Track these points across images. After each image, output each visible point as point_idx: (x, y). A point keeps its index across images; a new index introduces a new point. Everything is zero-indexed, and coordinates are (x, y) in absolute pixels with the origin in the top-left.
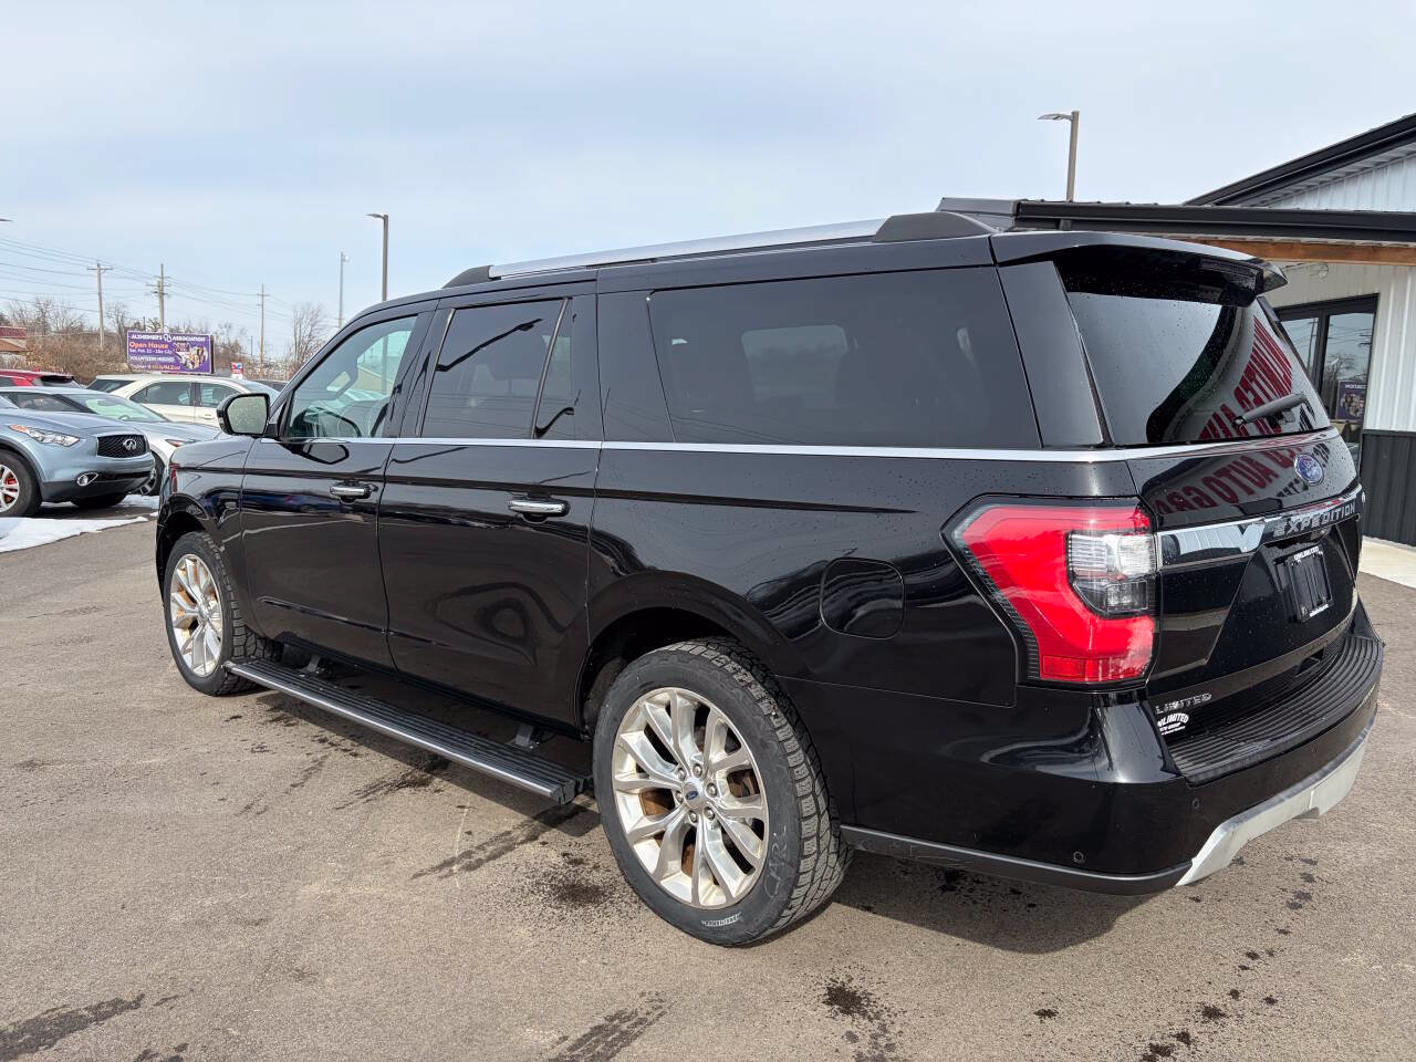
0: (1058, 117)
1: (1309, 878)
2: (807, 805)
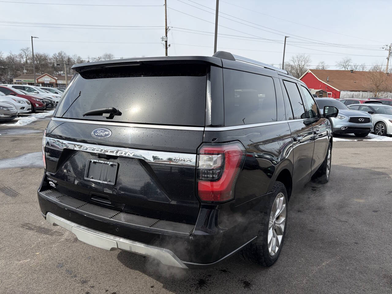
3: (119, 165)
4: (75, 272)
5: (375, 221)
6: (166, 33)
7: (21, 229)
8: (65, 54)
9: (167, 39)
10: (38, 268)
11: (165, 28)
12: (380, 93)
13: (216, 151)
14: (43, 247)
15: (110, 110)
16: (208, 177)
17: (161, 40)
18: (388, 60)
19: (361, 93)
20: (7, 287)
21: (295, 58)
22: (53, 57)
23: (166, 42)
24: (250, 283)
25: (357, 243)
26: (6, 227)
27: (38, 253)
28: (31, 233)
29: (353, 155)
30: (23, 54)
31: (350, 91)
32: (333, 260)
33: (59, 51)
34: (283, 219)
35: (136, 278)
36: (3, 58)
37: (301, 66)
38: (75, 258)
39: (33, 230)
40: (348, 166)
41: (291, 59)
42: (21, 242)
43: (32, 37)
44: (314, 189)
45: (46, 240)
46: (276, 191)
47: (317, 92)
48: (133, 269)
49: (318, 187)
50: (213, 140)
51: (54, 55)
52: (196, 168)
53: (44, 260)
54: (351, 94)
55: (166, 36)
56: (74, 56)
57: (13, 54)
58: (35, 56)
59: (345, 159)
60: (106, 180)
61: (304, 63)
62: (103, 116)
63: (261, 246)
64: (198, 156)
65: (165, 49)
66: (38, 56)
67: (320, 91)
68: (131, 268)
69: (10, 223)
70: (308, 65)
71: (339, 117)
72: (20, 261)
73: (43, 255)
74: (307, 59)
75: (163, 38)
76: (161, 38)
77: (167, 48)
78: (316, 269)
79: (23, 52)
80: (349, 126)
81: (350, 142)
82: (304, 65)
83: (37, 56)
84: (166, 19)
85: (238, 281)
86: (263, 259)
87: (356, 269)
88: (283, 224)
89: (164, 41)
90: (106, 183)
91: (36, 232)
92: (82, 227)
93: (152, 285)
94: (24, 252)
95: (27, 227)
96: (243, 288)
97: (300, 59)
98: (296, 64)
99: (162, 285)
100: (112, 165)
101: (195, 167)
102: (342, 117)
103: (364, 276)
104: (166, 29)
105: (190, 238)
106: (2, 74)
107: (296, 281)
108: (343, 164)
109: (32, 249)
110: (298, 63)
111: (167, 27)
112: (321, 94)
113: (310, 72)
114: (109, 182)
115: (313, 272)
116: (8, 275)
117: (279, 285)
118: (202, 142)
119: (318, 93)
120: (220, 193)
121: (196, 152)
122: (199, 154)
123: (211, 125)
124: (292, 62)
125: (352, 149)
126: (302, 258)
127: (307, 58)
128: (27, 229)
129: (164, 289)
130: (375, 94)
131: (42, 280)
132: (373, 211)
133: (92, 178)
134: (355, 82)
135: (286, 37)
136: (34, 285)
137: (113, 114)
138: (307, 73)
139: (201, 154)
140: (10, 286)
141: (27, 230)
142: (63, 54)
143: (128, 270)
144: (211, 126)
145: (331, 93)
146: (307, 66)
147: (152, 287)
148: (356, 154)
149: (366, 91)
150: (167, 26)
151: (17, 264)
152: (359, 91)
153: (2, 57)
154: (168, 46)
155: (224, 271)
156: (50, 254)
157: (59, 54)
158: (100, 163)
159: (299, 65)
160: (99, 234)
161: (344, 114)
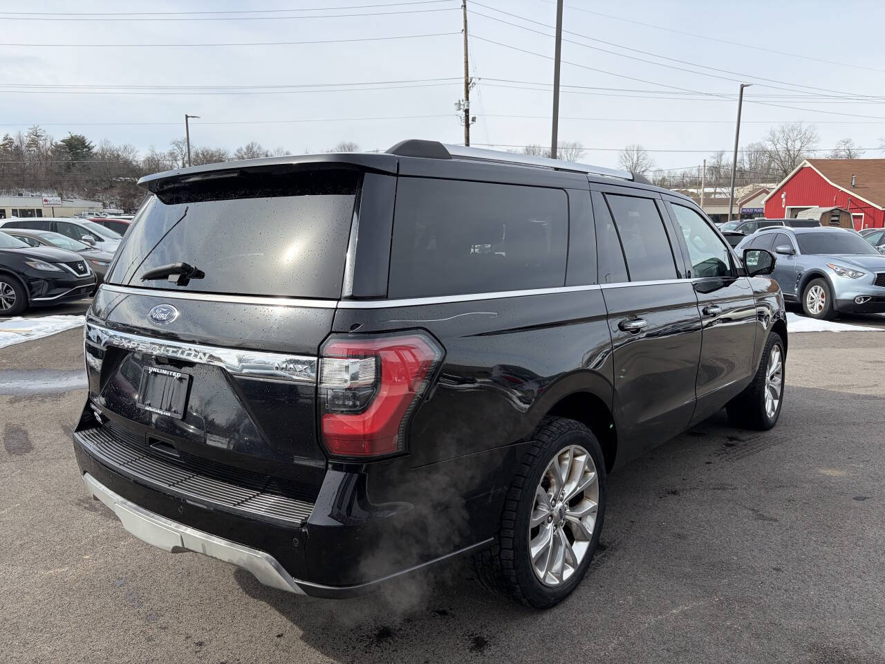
3: (191, 378)
4: (143, 596)
5: (848, 521)
6: (467, 92)
7: (75, 509)
8: (259, 148)
9: (468, 106)
10: (77, 584)
11: (463, 81)
13: (362, 350)
14: (102, 544)
15: (178, 268)
16: (344, 405)
17: (457, 107)
20: (8, 617)
21: (778, 134)
22: (236, 155)
23: (467, 111)
24: (486, 642)
25: (778, 570)
26: (48, 503)
27: (87, 557)
28: (90, 515)
29: (869, 364)
30: (177, 152)
32: (702, 603)
33: (248, 143)
34: (590, 504)
35: (255, 617)
36: (137, 162)
37: (791, 152)
38: (152, 569)
39: (96, 510)
40: (844, 391)
41: (768, 135)
42: (65, 533)
43: (187, 117)
44: (731, 443)
45: (112, 531)
46: (553, 441)
47: (824, 214)
48: (255, 598)
49: (744, 438)
50: (352, 328)
51: (238, 151)
52: (317, 386)
53: (93, 571)
55: (467, 98)
56: (278, 151)
57: (158, 152)
58: (201, 156)
59: (844, 373)
60: (169, 410)
61: (799, 144)
62: (169, 280)
63: (510, 562)
64: (320, 360)
65: (463, 128)
66: (206, 154)
67: (831, 211)
68: (254, 597)
69: (58, 496)
70: (811, 148)
71: (851, 273)
72: (49, 569)
73: (96, 560)
74: (808, 135)
75: (460, 104)
76: (456, 104)
77: (467, 126)
78: (651, 619)
79: (176, 148)
80: (875, 294)
81: (876, 334)
82: (799, 150)
83: (203, 155)
84: (467, 62)
85: (463, 636)
86: (519, 591)
87: (748, 627)
88: (593, 518)
89: (462, 111)
90: (169, 414)
91: (101, 514)
92: (130, 503)
93: (280, 632)
94: (62, 554)
95: (87, 506)
96: (467, 651)
97: (791, 135)
98: (781, 147)
99: (301, 633)
100: (180, 379)
101: (315, 385)
102: (857, 272)
103: (762, 645)
104: (467, 84)
105: (303, 531)
106: (134, 195)
107: (593, 644)
108: (832, 386)
109: (79, 549)
110: (786, 146)
111: (468, 79)
112: (836, 218)
113: (809, 165)
114: (175, 412)
115: (641, 626)
116: (18, 595)
117: (549, 649)
118: (329, 331)
119: (828, 215)
120: (370, 438)
121: (316, 353)
122: (322, 357)
123: (352, 295)
124: (771, 143)
125: (873, 350)
126: (631, 594)
127: (808, 132)
128: (85, 508)
129: (302, 643)
131: (75, 609)
132: (854, 498)
133: (150, 405)
135: (742, 87)
136: (59, 617)
137: (185, 276)
138: (802, 168)
139: (325, 357)
140: (15, 615)
141: (86, 511)
142: (255, 149)
143: (247, 599)
144: (352, 298)
145: (863, 214)
146: (809, 151)
147: (279, 636)
148: (879, 362)
150: (470, 76)
151: (43, 575)
153: (136, 159)
154: (470, 122)
155: (443, 613)
156: (109, 559)
157: (248, 148)
158: (162, 374)
159: (789, 151)
160: (153, 517)
161: (862, 265)
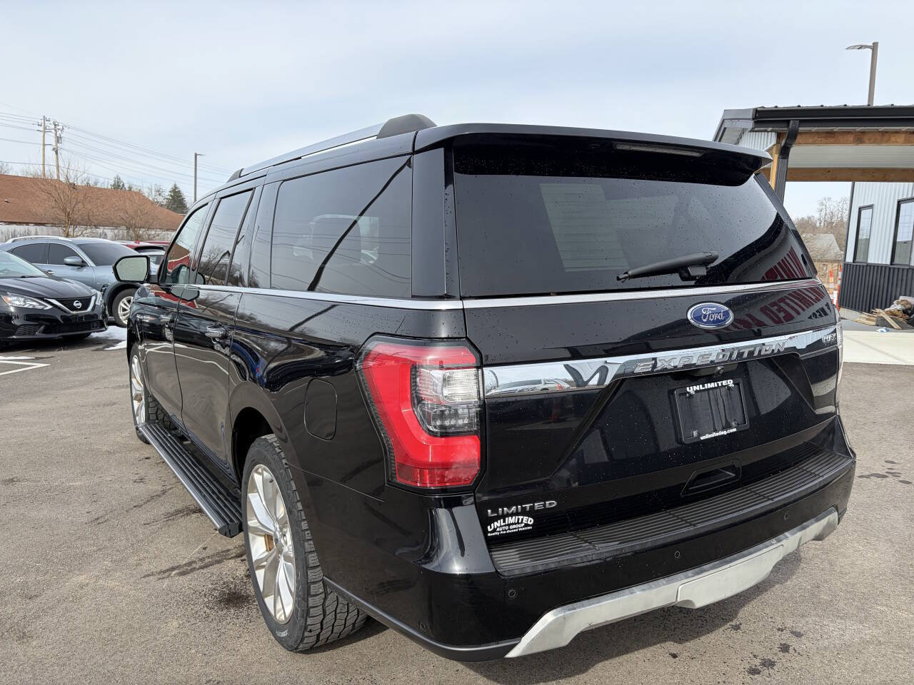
0: (861, 47)
1: (785, 648)
2: (313, 558)
12: (77, 229)
18: (57, 153)
19: (32, 228)
31: (5, 222)
54: (8, 231)
130: (65, 231)
134: (7, 202)
149: (43, 224)
152: (27, 224)
158: (706, 390)
